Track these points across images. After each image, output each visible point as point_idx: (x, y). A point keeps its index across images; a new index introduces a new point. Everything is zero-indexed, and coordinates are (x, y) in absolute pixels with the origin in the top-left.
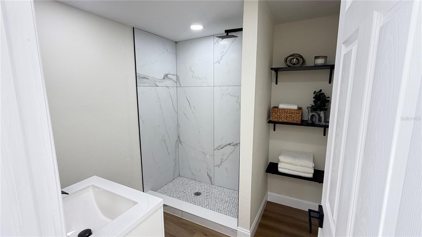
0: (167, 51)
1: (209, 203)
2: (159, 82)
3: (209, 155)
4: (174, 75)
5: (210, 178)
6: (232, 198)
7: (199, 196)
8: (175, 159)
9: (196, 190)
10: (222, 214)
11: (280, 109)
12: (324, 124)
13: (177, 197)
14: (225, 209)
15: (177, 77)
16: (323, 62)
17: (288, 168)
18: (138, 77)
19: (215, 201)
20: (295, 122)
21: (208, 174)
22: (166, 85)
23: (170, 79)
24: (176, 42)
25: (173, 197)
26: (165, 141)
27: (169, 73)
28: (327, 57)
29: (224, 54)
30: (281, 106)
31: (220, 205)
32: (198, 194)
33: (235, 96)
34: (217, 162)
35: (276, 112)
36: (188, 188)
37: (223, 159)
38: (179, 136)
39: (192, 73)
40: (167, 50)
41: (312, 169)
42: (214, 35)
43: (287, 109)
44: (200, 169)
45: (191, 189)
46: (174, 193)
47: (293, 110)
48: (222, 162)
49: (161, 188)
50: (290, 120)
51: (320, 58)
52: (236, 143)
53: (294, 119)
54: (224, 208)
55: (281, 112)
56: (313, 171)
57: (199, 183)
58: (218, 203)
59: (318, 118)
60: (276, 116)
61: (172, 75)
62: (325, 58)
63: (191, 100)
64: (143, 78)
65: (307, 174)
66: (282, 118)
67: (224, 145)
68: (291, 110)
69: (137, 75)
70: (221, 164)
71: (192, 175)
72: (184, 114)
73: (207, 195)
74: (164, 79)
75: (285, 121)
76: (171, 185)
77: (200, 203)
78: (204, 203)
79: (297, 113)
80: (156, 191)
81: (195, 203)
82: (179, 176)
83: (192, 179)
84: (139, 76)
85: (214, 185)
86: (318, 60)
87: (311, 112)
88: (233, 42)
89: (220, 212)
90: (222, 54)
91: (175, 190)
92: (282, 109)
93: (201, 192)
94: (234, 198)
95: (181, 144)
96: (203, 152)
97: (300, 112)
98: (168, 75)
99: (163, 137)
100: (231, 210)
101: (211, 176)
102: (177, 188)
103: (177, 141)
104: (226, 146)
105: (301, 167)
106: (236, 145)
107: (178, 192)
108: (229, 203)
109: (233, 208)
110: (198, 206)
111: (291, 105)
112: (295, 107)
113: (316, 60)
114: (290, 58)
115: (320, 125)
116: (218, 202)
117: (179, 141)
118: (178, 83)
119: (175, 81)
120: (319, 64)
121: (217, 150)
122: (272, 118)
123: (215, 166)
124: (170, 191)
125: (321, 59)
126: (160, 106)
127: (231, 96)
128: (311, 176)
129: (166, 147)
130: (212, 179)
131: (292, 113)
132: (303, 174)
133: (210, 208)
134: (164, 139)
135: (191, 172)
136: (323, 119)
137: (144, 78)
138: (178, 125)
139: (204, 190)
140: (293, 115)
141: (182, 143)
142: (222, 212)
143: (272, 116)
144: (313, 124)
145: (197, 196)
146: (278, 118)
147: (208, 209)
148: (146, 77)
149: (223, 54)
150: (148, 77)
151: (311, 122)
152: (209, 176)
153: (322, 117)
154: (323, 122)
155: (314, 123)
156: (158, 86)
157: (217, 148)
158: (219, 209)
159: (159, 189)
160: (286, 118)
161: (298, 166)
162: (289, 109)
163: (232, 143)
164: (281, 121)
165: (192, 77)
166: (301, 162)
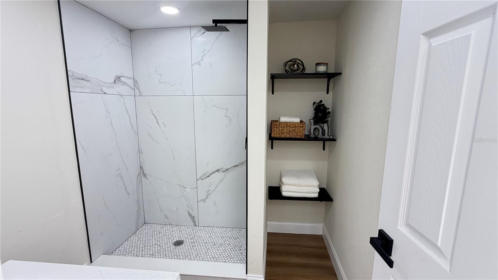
0: (118, 41)
1: (199, 252)
2: (108, 88)
3: (189, 188)
4: (130, 78)
5: (193, 218)
6: (226, 238)
7: (181, 246)
8: (137, 201)
9: (175, 239)
10: (219, 263)
11: (282, 123)
12: (327, 138)
13: (149, 256)
14: (222, 255)
15: (135, 82)
16: (325, 70)
17: (293, 191)
18: (71, 77)
19: (206, 247)
20: (298, 137)
21: (189, 214)
22: (118, 92)
23: (125, 84)
24: (130, 30)
25: (142, 256)
26: (121, 177)
27: (121, 75)
28: (327, 64)
29: (207, 53)
30: (283, 119)
31: (214, 251)
32: (179, 243)
33: (223, 109)
34: (202, 196)
35: (278, 126)
36: (163, 237)
37: (210, 190)
38: (141, 167)
39: (160, 76)
40: (116, 39)
41: (317, 188)
42: (190, 27)
43: (289, 123)
44: (177, 209)
45: (168, 238)
46: (142, 251)
47: (296, 124)
48: (208, 195)
49: (119, 247)
50: (294, 135)
51: (322, 65)
52: (225, 169)
53: (298, 134)
54: (220, 254)
55: (282, 126)
56: (318, 190)
57: (177, 227)
58: (211, 250)
59: (321, 131)
60: (278, 131)
61: (126, 78)
62: (326, 65)
63: (159, 114)
64: (80, 79)
65: (313, 194)
66: (285, 133)
67: (210, 172)
68: (294, 123)
69: (69, 73)
70: (207, 198)
71: (165, 218)
72: (149, 135)
73: (193, 242)
74: (115, 83)
75: (288, 136)
76: (134, 238)
77: (186, 255)
78: (191, 253)
79: (301, 127)
80: (112, 253)
81: (178, 258)
82: (145, 223)
83: (166, 225)
84: (73, 75)
85: (199, 226)
86: (320, 67)
87: (314, 125)
88: (217, 38)
89: (216, 260)
90: (203, 52)
91: (144, 246)
92: (284, 123)
93: (183, 239)
94: (229, 237)
95: (147, 178)
96: (180, 186)
97: (304, 125)
98: (121, 78)
99: (118, 170)
100: (229, 254)
101: (193, 216)
102: (145, 242)
103: (139, 174)
104: (213, 173)
105: (306, 187)
106: (227, 170)
107: (149, 248)
108: (224, 246)
109: (230, 251)
110: (184, 260)
111: (293, 118)
112: (297, 120)
113: (317, 67)
114: (289, 63)
115: (324, 139)
116: (210, 248)
117: (142, 173)
118: (137, 91)
119: (131, 88)
120: (321, 71)
121: (200, 180)
122: (273, 134)
123: (200, 201)
124: (136, 248)
125: (323, 67)
126: (112, 124)
127: (218, 108)
128: (316, 195)
129: (124, 184)
130: (196, 219)
131: (295, 127)
132: (309, 194)
133: (202, 259)
134: (120, 174)
135: (164, 215)
136: (326, 133)
137: (82, 80)
138: (140, 152)
139: (186, 236)
140: (296, 130)
141: (147, 176)
142: (219, 260)
143: (273, 132)
144: (316, 139)
145: (179, 247)
146: (280, 133)
147: (199, 262)
148: (85, 77)
149: (205, 52)
150: (89, 79)
151: (314, 136)
152: (191, 215)
153: (326, 130)
154: (327, 135)
155: (317, 137)
156: (106, 94)
157: (201, 177)
158: (213, 258)
159: (117, 249)
160: (288, 133)
161: (302, 186)
162: (292, 123)
163: (222, 168)
164: (283, 136)
165: (160, 82)
166: (306, 181)
